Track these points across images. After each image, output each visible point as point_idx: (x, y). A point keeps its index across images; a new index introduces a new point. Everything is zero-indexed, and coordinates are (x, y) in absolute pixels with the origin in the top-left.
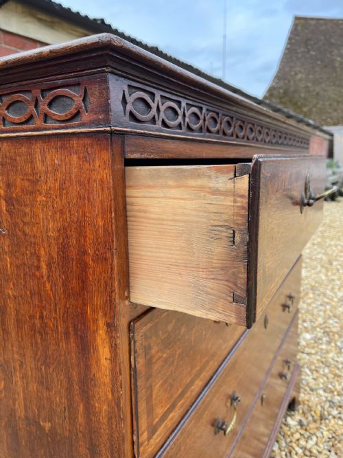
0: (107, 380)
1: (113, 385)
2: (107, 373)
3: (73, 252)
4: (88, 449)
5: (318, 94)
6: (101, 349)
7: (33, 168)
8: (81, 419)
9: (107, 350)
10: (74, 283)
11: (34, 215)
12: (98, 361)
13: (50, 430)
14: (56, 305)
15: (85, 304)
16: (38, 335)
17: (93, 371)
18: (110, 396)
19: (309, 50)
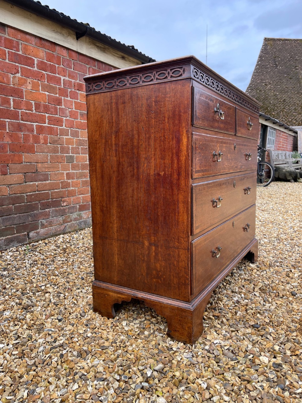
0: (185, 148)
1: (187, 150)
2: (185, 146)
3: (177, 112)
4: (177, 175)
5: (284, 101)
6: (184, 139)
7: (165, 91)
8: (175, 165)
9: (186, 139)
10: (177, 122)
11: (165, 104)
12: (183, 143)
13: (163, 175)
14: (169, 130)
15: (179, 127)
16: (162, 142)
17: (181, 147)
18: (186, 154)
19: (277, 66)
